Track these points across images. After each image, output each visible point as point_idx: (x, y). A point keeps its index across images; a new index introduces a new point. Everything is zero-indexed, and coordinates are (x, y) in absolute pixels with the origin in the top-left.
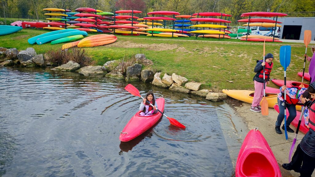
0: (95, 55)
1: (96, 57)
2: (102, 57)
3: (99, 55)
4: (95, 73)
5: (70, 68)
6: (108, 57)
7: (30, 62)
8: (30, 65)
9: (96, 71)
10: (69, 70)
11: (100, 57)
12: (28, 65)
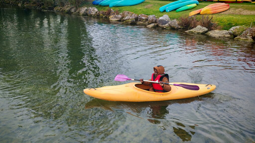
0: (220, 21)
1: (221, 22)
2: (227, 24)
3: (224, 21)
4: (224, 36)
5: (201, 32)
6: (232, 23)
7: (168, 26)
8: (168, 27)
9: (225, 35)
10: (200, 32)
11: (225, 23)
12: (167, 28)
